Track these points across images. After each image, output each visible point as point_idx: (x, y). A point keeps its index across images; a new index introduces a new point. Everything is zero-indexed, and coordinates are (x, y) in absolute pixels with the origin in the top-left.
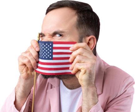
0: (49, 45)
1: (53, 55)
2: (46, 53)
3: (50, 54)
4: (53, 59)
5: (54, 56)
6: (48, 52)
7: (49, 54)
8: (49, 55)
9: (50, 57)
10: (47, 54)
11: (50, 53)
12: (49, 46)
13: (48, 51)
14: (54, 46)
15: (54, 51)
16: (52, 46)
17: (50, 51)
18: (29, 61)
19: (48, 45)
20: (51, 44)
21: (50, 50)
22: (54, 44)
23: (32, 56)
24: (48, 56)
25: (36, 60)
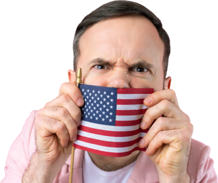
0: (110, 95)
1: (117, 116)
2: (103, 110)
3: (111, 114)
4: (115, 123)
5: (119, 118)
6: (107, 110)
7: (107, 113)
8: (109, 115)
9: (110, 120)
10: (104, 113)
11: (110, 111)
12: (108, 97)
13: (108, 107)
14: (120, 97)
15: (120, 107)
16: (115, 97)
17: (111, 107)
18: (65, 128)
19: (107, 94)
20: (112, 94)
21: (110, 105)
22: (120, 93)
23: (69, 116)
24: (107, 117)
25: (76, 123)
